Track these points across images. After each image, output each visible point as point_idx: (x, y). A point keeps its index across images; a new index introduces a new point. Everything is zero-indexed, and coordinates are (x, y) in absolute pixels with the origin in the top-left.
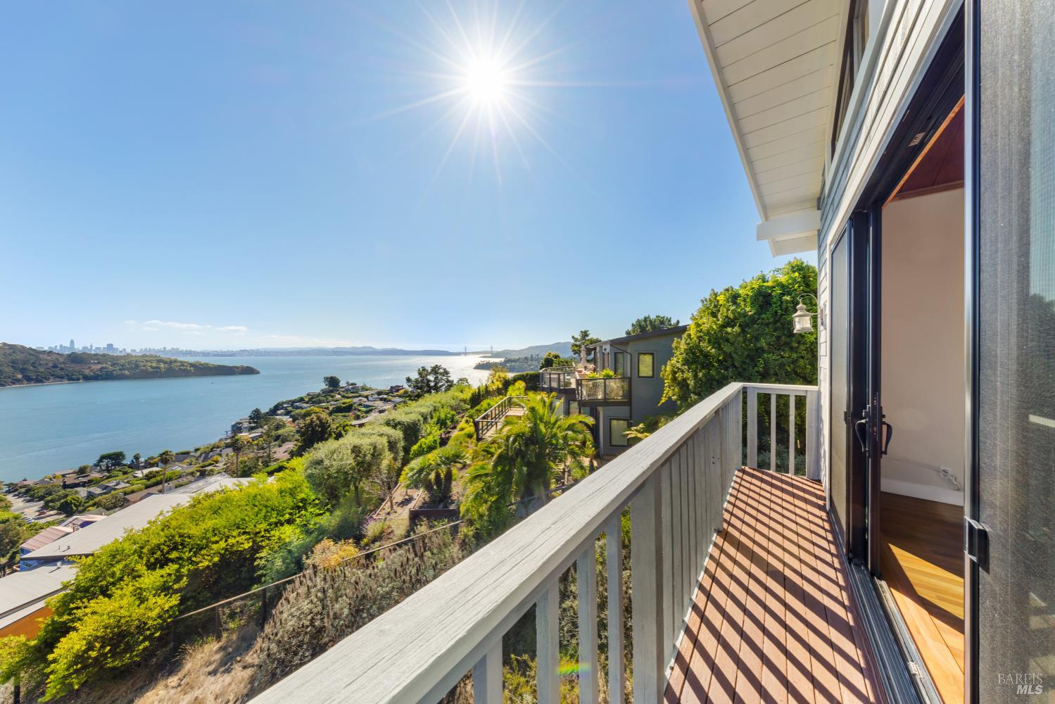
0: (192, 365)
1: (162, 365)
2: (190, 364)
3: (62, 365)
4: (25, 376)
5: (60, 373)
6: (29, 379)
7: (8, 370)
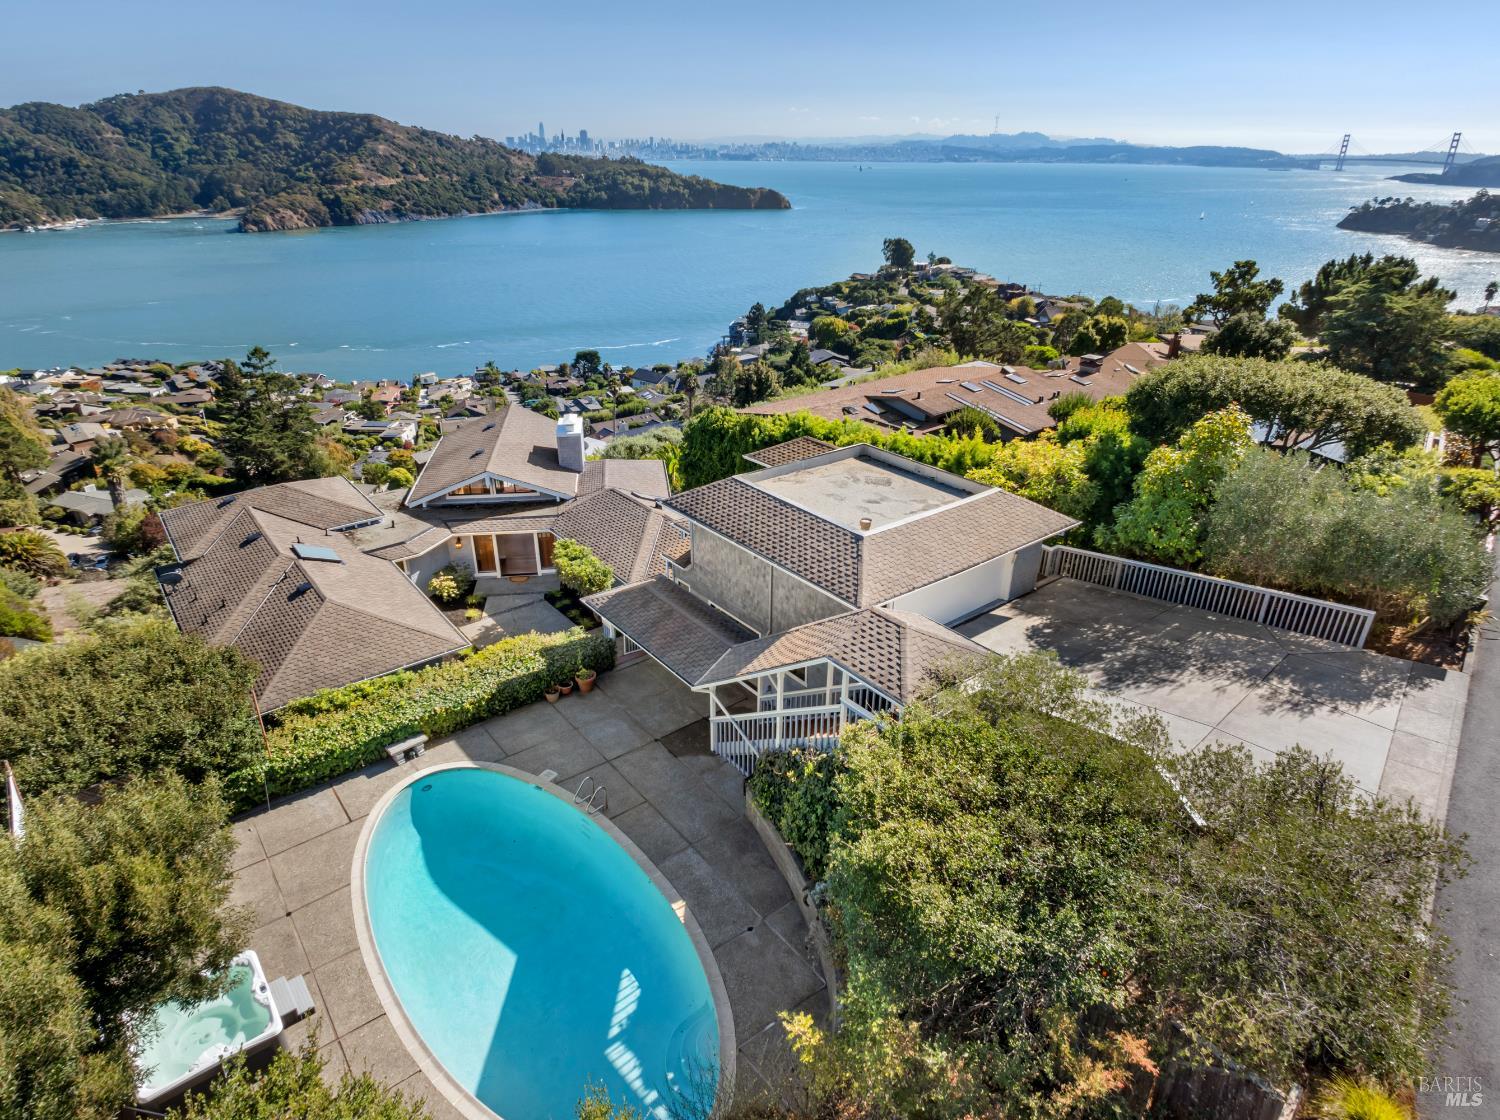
0: (687, 184)
1: (646, 183)
2: (684, 181)
3: (534, 178)
4: (501, 196)
5: (534, 192)
6: (506, 203)
7: (486, 184)
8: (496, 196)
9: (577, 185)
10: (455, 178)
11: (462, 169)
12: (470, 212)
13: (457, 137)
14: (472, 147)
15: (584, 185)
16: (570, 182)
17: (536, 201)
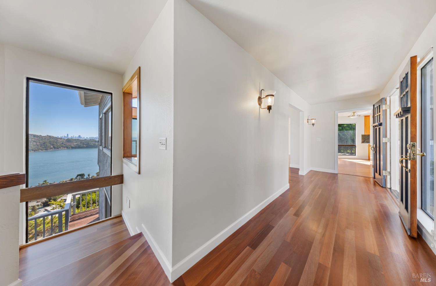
3: (65, 143)
4: (53, 147)
5: (64, 146)
6: (55, 148)
7: (49, 145)
8: (52, 147)
9: (77, 144)
10: (38, 143)
11: (41, 142)
12: (42, 150)
13: (41, 135)
14: (45, 137)
15: (80, 144)
16: (75, 144)
17: (65, 147)
